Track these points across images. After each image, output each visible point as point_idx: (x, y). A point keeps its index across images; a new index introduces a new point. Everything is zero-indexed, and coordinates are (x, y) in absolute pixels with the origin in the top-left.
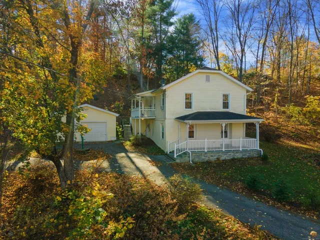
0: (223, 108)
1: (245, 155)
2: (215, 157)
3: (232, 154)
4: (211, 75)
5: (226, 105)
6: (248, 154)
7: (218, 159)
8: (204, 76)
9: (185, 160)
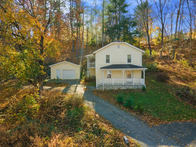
0: (128, 62)
1: (135, 87)
2: (117, 88)
3: (127, 87)
4: (120, 45)
5: (129, 61)
6: (137, 87)
7: (119, 89)
8: (117, 46)
9: (101, 88)
